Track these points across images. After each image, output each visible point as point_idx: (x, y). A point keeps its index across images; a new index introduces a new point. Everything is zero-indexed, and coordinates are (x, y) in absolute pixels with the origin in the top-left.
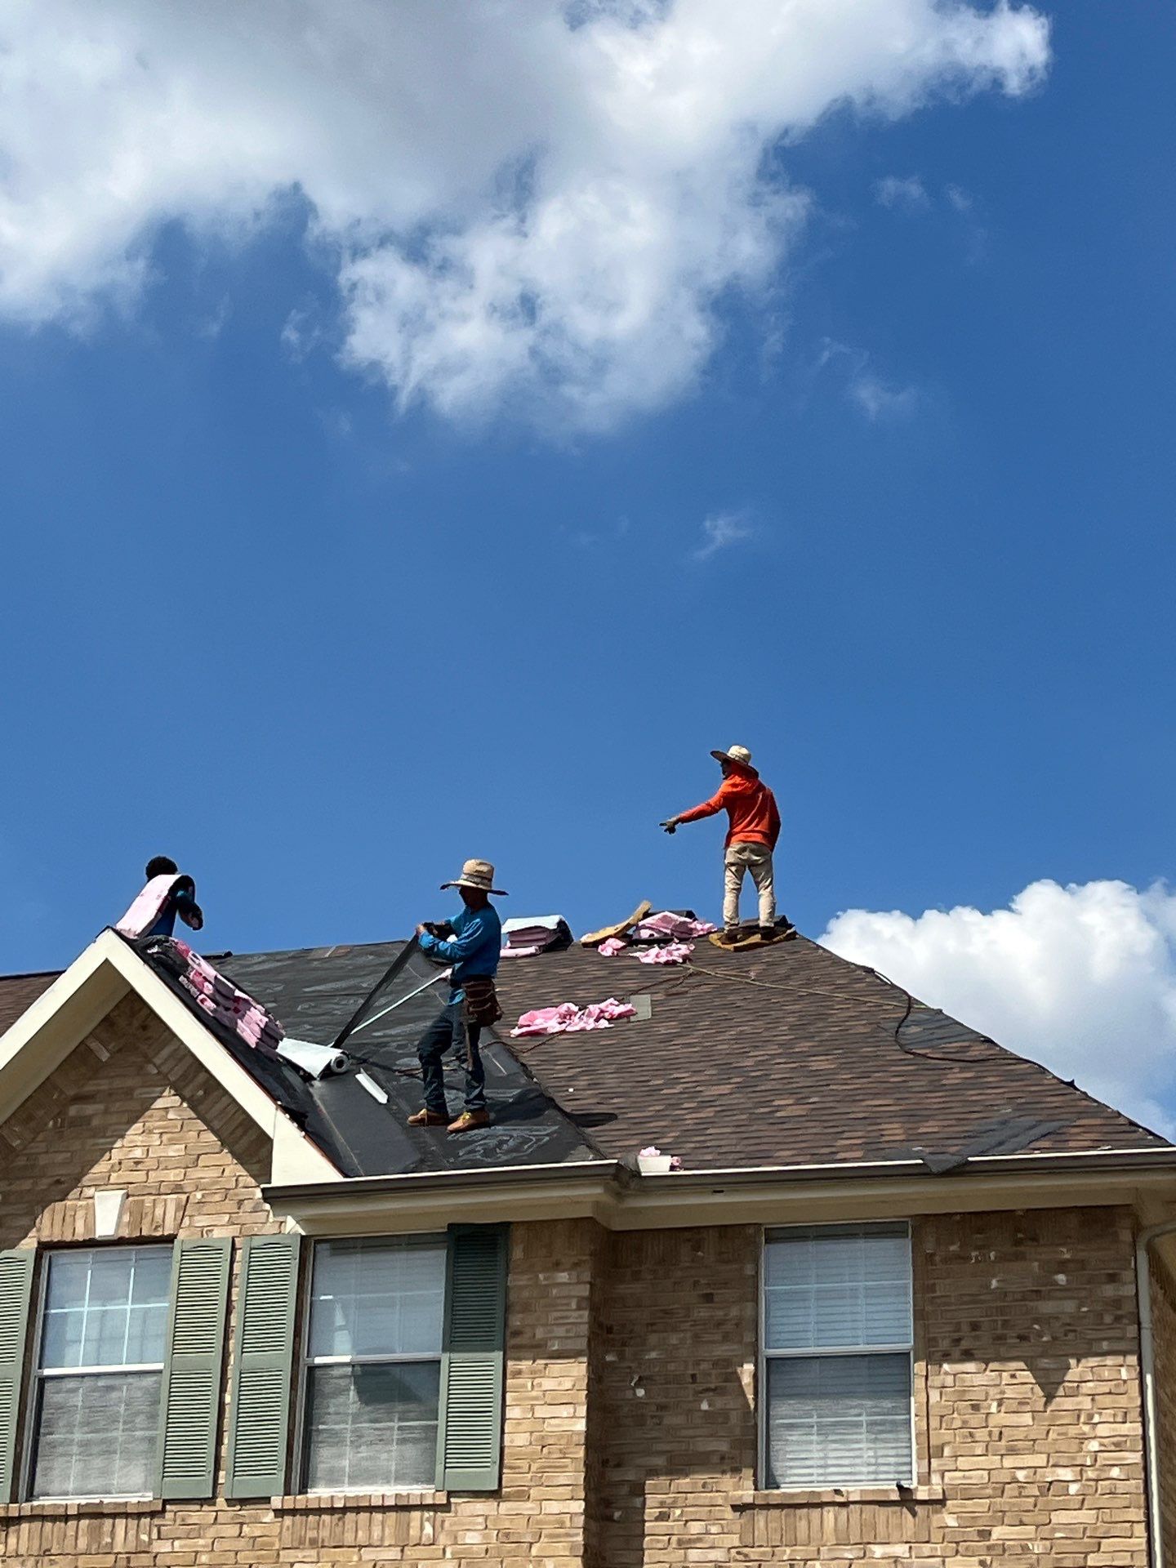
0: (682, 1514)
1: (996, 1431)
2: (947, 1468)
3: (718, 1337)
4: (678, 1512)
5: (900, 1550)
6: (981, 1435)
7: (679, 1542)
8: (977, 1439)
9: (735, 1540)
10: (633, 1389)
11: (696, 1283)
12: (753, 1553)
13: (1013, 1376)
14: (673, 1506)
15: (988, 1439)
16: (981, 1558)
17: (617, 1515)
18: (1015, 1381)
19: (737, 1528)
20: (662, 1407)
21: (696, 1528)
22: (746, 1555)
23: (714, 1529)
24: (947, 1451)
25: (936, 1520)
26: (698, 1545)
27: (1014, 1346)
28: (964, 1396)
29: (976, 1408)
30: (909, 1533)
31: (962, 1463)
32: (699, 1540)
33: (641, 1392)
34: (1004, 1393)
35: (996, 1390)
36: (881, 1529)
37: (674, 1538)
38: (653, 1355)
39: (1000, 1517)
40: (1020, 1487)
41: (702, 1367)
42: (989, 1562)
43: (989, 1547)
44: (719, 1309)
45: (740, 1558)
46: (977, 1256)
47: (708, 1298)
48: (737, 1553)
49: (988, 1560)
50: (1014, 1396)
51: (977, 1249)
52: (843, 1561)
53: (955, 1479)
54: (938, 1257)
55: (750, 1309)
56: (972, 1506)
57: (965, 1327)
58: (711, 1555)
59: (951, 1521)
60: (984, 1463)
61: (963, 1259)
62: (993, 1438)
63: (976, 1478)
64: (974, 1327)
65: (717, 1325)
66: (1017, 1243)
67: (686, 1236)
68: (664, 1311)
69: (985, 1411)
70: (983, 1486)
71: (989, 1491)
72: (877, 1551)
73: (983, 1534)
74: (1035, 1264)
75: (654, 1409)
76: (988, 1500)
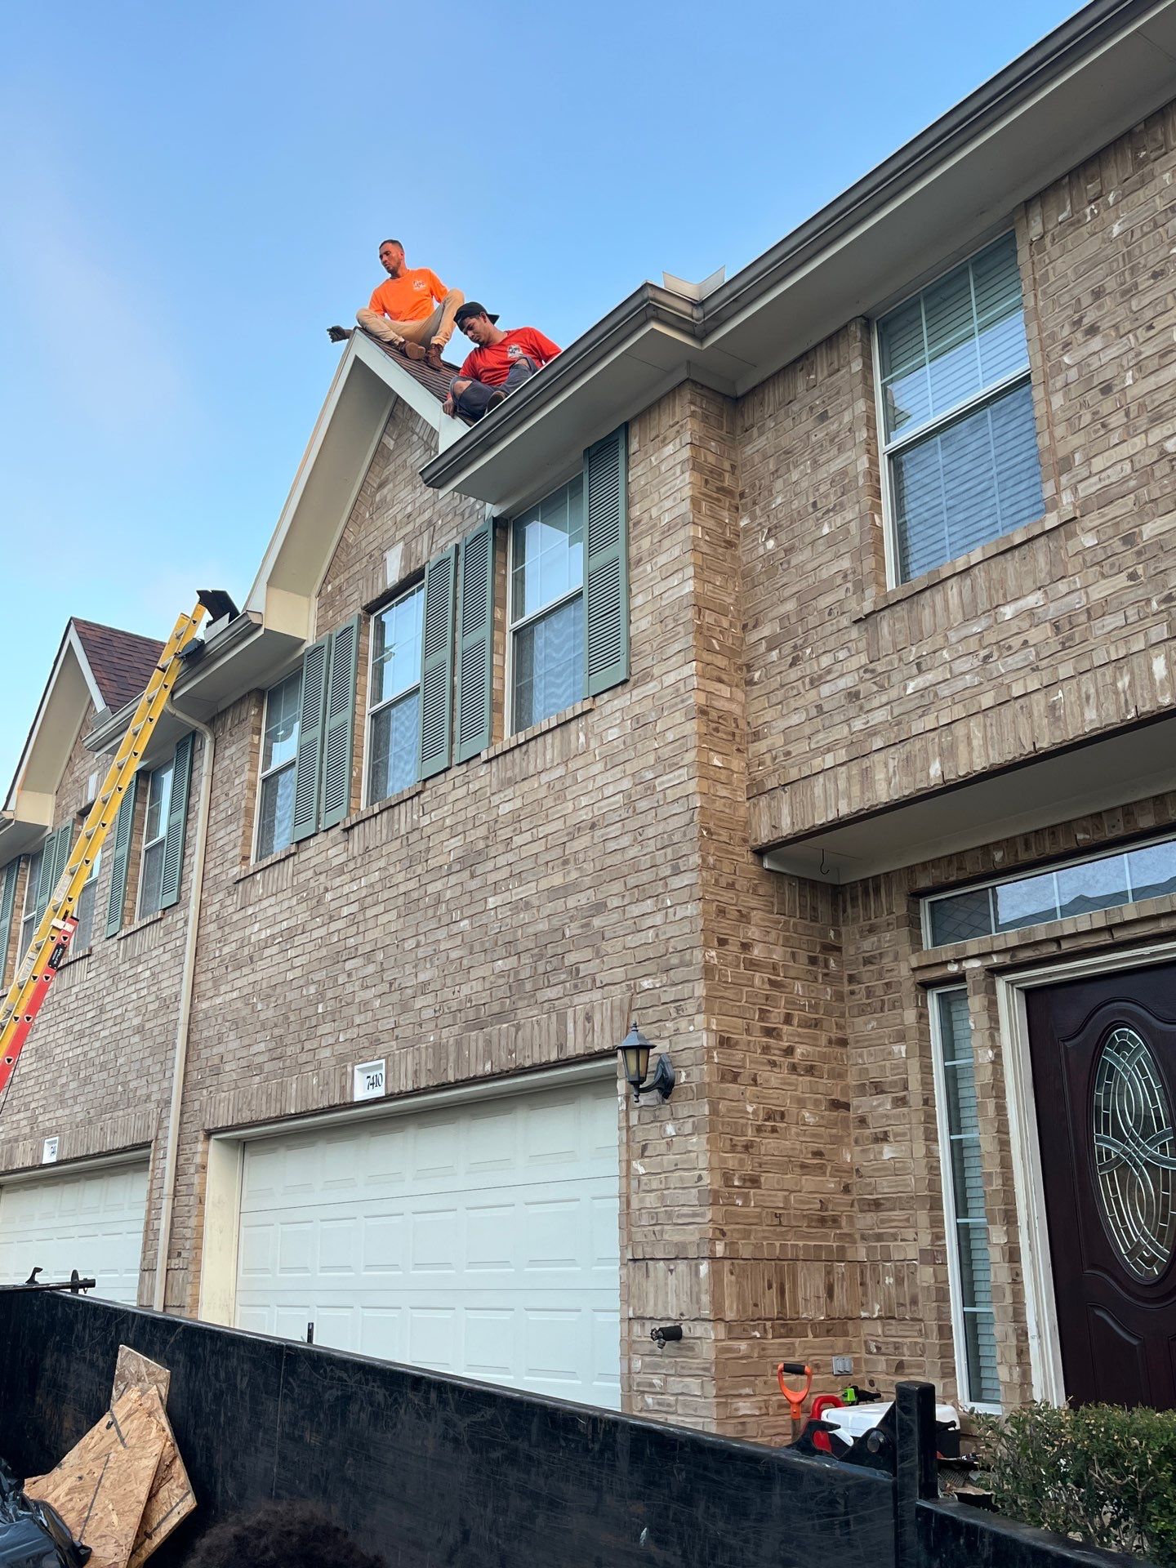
0: (812, 652)
1: (1134, 408)
2: (1079, 478)
3: (834, 451)
4: (808, 651)
5: (1033, 600)
6: (1117, 420)
7: (812, 682)
8: (1111, 427)
9: (863, 659)
10: (764, 543)
11: (811, 408)
12: (880, 667)
13: (1151, 327)
14: (803, 648)
15: (1125, 420)
16: (1130, 570)
17: (757, 675)
18: (1152, 333)
19: (862, 645)
20: (789, 551)
21: (826, 661)
22: (873, 671)
23: (841, 655)
24: (1078, 458)
25: (1072, 546)
26: (828, 678)
27: (1150, 288)
28: (1092, 382)
29: (1106, 390)
30: (1043, 575)
31: (1098, 464)
32: (829, 672)
33: (771, 544)
34: (1140, 353)
35: (1131, 354)
36: (1011, 583)
37: (807, 680)
38: (779, 501)
39: (1147, 509)
40: (1171, 461)
41: (821, 491)
42: (1140, 572)
43: (1139, 553)
44: (833, 423)
45: (868, 676)
46: (1092, 210)
47: (823, 417)
48: (865, 672)
49: (1140, 569)
50: (1155, 350)
51: (1090, 202)
52: (972, 639)
53: (1088, 488)
54: (1048, 239)
55: (861, 406)
56: (1112, 511)
57: (1086, 300)
58: (842, 683)
59: (1089, 540)
60: (1126, 450)
61: (1076, 223)
62: (1132, 416)
63: (1114, 475)
64: (1098, 294)
65: (832, 441)
66: (1140, 164)
67: (799, 366)
68: (787, 453)
69: (1119, 388)
70: (1125, 480)
71: (1132, 483)
72: (1008, 611)
73: (1129, 540)
74: (1167, 176)
75: (783, 555)
76: (1132, 496)
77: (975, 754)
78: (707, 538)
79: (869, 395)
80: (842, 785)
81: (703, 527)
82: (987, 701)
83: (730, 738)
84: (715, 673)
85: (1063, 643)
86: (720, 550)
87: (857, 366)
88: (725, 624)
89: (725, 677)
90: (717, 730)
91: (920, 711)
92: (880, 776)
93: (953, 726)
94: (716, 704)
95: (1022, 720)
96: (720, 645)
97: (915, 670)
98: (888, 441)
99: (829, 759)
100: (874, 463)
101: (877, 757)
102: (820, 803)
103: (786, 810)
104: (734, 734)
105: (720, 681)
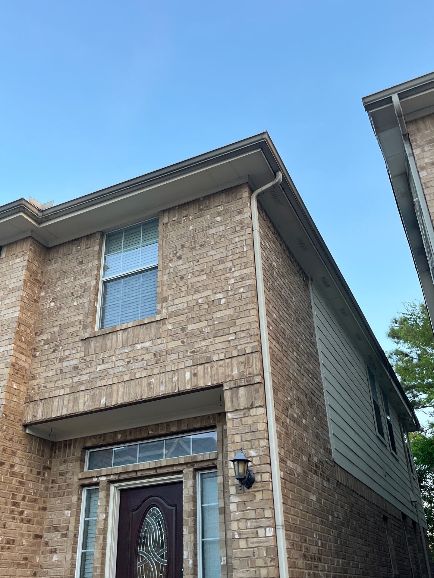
0: (62, 348)
1: (190, 286)
2: (170, 305)
3: (84, 276)
4: (61, 348)
5: (148, 344)
6: (184, 289)
7: (60, 360)
8: (182, 290)
9: (82, 355)
10: (50, 304)
11: (77, 259)
12: (88, 359)
13: (198, 262)
14: (59, 346)
15: (187, 289)
16: (182, 340)
17: (38, 354)
18: (198, 263)
19: (83, 349)
20: (59, 308)
21: (67, 353)
22: (85, 360)
23: (74, 352)
24: (170, 298)
25: (164, 328)
26: (67, 359)
27: (199, 249)
28: (178, 274)
29: (182, 278)
30: (153, 336)
31: (176, 302)
32: (68, 357)
33: (52, 304)
34: (194, 269)
35: (191, 269)
36: (141, 337)
37: (58, 359)
38: (59, 289)
39: (190, 320)
40: (200, 306)
41: (76, 289)
42: (185, 341)
43: (186, 335)
44: (84, 266)
45: (83, 361)
46: (184, 220)
47: (81, 263)
48: (82, 359)
49: (185, 340)
50: (198, 269)
51: (184, 217)
52: (124, 354)
53: (172, 309)
54: (169, 224)
55: (96, 262)
56: (179, 319)
57: (179, 247)
58: (72, 363)
59: (170, 327)
60: (185, 299)
61: (179, 222)
62: (189, 288)
63: (181, 307)
64: (183, 246)
65: (83, 272)
66: (201, 210)
67: (75, 242)
68: (64, 272)
69: (186, 278)
70: (184, 309)
71: (187, 311)
72: (139, 346)
73: (183, 329)
74: (208, 216)
75: (57, 309)
76: (186, 315)
77: (119, 397)
78: (27, 297)
79: (99, 259)
80: (66, 402)
81: (26, 293)
82: (127, 378)
83: (22, 377)
84: (21, 350)
85: (156, 361)
86: (32, 302)
87: (97, 248)
88: (28, 331)
89: (24, 352)
90: (17, 373)
91: (101, 378)
92: (81, 401)
93: (112, 385)
94: (19, 362)
95: (138, 387)
96: (25, 339)
97: (101, 362)
98: (104, 277)
99: (62, 392)
100: (97, 283)
101: (81, 393)
102: (55, 408)
103: (40, 410)
104: (24, 376)
105: (22, 353)
